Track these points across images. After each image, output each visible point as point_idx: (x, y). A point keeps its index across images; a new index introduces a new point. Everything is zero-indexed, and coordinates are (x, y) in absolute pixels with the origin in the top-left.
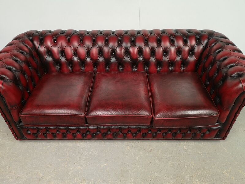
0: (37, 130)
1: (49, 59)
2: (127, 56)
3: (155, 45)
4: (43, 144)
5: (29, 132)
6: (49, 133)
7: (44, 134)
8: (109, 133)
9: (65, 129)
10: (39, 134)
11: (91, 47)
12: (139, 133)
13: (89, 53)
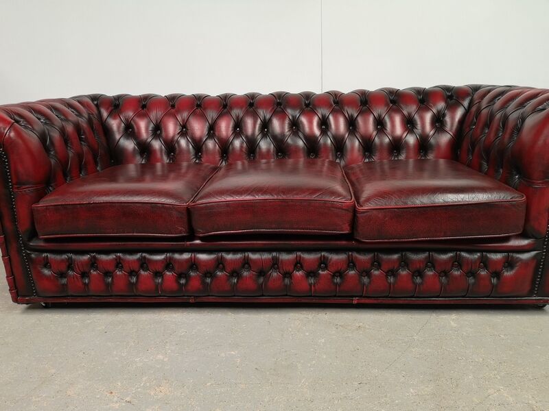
0: (67, 263)
1: (129, 145)
5: (49, 272)
7: (83, 274)
10: (70, 275)
12: (322, 271)
13: (212, 130)
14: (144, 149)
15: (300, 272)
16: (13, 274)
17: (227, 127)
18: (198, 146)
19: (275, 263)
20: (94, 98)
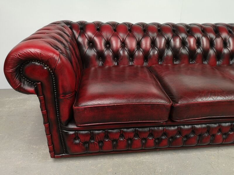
0: (90, 137)
1: (91, 53)
2: (184, 48)
3: (212, 36)
4: (90, 162)
5: (77, 141)
6: (107, 140)
7: (99, 142)
8: (192, 136)
9: (133, 132)
10: (92, 143)
11: (141, 38)
12: (230, 132)
13: (139, 44)
14: (100, 55)
15: (220, 134)
16: (52, 143)
17: (146, 44)
18: (131, 54)
19: (208, 130)
20: (68, 23)
